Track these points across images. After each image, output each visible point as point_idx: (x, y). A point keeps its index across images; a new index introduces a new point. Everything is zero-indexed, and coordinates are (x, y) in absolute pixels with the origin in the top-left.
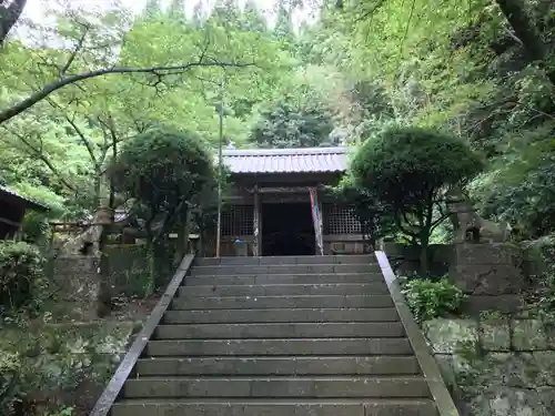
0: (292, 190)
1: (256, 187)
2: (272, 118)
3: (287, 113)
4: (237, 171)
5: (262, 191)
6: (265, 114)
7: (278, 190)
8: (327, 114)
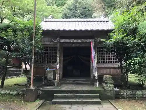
0: (79, 41)
1: (58, 39)
2: (71, 10)
3: (76, 8)
4: (46, 29)
5: (62, 41)
6: (68, 8)
7: (71, 41)
8: (90, 9)
